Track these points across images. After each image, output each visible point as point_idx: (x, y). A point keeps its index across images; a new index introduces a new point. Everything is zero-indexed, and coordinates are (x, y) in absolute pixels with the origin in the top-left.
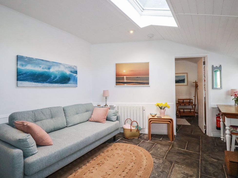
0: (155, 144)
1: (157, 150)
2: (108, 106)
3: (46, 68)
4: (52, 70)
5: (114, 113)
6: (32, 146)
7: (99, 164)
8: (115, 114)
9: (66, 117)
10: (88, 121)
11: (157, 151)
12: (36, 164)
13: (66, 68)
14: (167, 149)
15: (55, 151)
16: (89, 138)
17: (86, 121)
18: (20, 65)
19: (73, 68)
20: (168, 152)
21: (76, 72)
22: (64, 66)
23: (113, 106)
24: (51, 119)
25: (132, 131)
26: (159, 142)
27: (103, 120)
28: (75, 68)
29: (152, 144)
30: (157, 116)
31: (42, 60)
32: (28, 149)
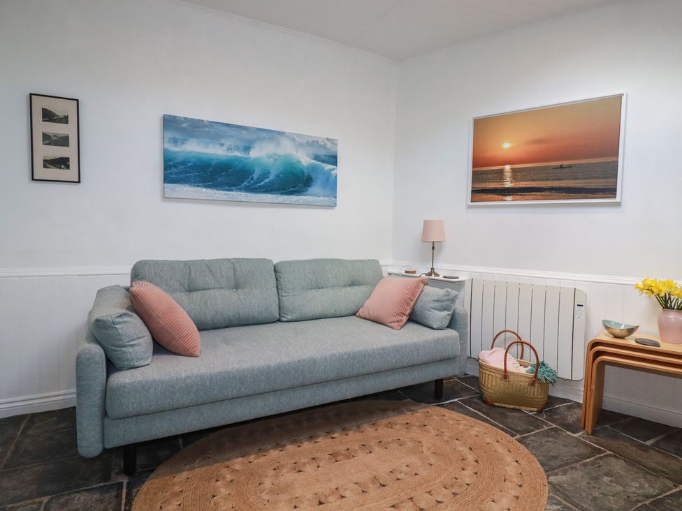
0: (599, 451)
1: (596, 479)
2: (438, 275)
3: (237, 148)
4: (254, 154)
5: (437, 301)
6: (132, 346)
7: (336, 453)
8: (443, 304)
9: (280, 291)
10: (355, 315)
11: (593, 484)
12: (129, 393)
13: (301, 145)
14: (651, 491)
15: (190, 374)
16: (314, 362)
17: (346, 314)
18: (169, 142)
19: (324, 147)
20: (647, 502)
21: (333, 160)
22: (294, 140)
23: (458, 278)
24: (235, 290)
25: (511, 378)
26: (632, 451)
27: (396, 319)
28: (329, 145)
29: (587, 451)
30: (636, 335)
31: (228, 125)
32: (119, 349)
